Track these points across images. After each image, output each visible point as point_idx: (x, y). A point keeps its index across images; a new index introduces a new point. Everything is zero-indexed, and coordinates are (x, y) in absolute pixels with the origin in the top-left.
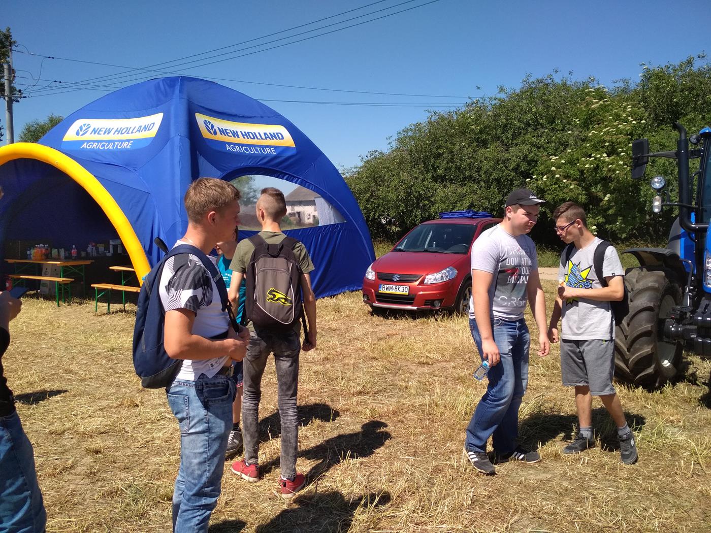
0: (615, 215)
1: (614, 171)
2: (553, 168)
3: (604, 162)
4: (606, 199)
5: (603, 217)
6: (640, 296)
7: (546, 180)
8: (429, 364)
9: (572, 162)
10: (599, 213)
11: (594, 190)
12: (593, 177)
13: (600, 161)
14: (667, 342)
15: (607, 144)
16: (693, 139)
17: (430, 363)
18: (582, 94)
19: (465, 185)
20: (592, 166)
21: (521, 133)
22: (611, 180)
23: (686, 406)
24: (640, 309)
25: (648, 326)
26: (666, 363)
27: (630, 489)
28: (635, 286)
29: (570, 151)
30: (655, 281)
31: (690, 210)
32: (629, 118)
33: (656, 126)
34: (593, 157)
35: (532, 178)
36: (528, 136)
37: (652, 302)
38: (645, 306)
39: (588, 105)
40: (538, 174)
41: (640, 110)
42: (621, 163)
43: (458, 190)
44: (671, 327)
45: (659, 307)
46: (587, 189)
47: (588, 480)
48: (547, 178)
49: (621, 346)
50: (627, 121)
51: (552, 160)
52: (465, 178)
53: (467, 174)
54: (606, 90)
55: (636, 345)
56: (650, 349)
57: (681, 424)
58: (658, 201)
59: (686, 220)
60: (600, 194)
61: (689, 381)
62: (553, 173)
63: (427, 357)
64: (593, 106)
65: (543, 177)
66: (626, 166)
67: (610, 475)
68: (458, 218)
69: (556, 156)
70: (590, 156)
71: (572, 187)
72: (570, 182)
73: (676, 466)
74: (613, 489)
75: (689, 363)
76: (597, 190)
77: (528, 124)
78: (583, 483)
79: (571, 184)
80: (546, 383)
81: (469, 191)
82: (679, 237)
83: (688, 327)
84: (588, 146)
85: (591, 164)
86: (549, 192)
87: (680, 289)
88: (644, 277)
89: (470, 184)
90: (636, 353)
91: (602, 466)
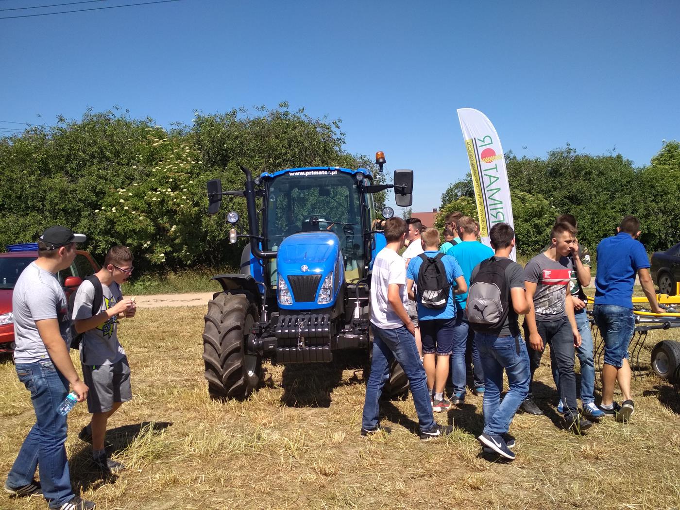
0: (181, 245)
1: (179, 205)
2: (122, 201)
3: (169, 196)
4: (173, 229)
5: (171, 246)
6: (229, 317)
7: (115, 211)
8: (17, 415)
9: (139, 195)
10: (167, 243)
11: (161, 222)
12: (160, 210)
13: (165, 195)
14: (250, 355)
15: (171, 180)
16: (257, 182)
17: (19, 413)
18: (143, 132)
19: (27, 214)
20: (159, 199)
21: (86, 164)
22: (175, 212)
23: (271, 408)
24: (229, 328)
25: (237, 343)
26: (251, 373)
27: (247, 495)
28: (224, 309)
29: (136, 185)
30: (239, 303)
31: (258, 240)
32: (188, 158)
33: (210, 167)
34: (159, 191)
35: (100, 210)
36: (94, 168)
37: (238, 321)
38: (234, 325)
39: (149, 142)
40: (106, 206)
41: (195, 152)
42: (184, 197)
43: (20, 219)
44: (253, 341)
45: (244, 325)
46: (154, 220)
47: (208, 497)
48: (116, 210)
49: (215, 364)
50: (187, 161)
51: (120, 193)
52: (27, 208)
53: (30, 203)
54: (164, 130)
55: (228, 362)
56: (240, 363)
57: (272, 425)
58: (234, 233)
59: (256, 248)
60: (167, 225)
61: (269, 386)
62: (122, 206)
63: (14, 406)
64: (154, 144)
65: (112, 208)
66: (188, 201)
67: (226, 486)
68: (30, 250)
69: (123, 189)
70: (156, 190)
71: (141, 218)
72: (139, 213)
73: (277, 463)
74: (232, 499)
75: (266, 370)
76: (163, 221)
77: (93, 156)
78: (204, 501)
79: (139, 215)
80: (148, 412)
81: (32, 221)
82: (248, 263)
83: (266, 339)
84: (153, 181)
85: (157, 198)
86: (119, 223)
87: (257, 307)
88: (230, 299)
89: (33, 214)
90: (228, 369)
91: (218, 480)
